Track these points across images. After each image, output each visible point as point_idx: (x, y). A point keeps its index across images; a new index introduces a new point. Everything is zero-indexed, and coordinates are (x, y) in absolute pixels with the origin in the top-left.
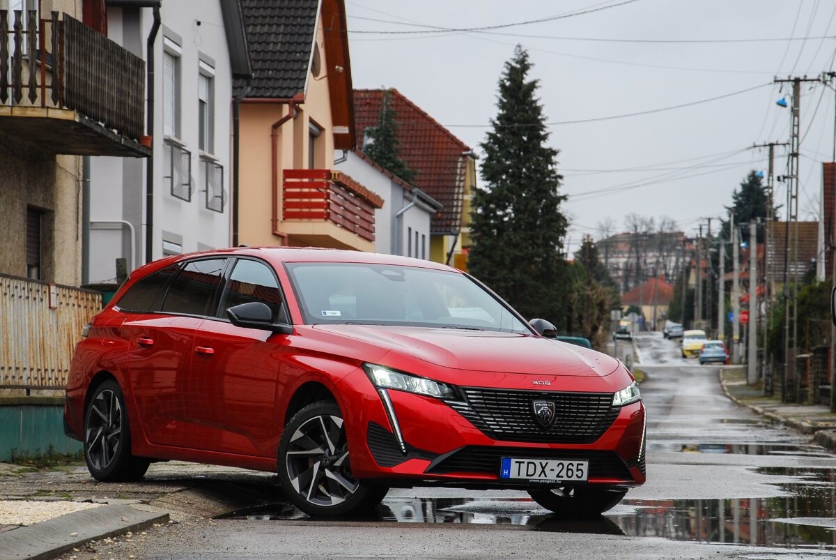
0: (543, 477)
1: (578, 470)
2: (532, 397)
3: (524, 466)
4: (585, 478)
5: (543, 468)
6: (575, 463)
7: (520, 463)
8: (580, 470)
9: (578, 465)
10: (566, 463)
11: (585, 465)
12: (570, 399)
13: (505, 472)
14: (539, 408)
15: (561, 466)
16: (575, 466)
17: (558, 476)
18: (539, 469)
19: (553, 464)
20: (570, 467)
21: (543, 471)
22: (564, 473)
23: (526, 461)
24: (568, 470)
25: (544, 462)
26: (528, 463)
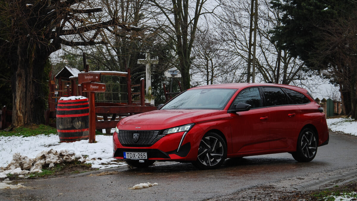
0: (134, 158)
1: (144, 155)
2: (133, 132)
3: (129, 154)
4: (146, 158)
5: (134, 155)
6: (143, 153)
7: (128, 153)
8: (145, 155)
9: (144, 154)
10: (140, 153)
11: (146, 154)
12: (144, 133)
13: (125, 157)
14: (135, 136)
15: (139, 154)
16: (143, 154)
17: (138, 158)
18: (133, 156)
19: (136, 154)
20: (142, 155)
21: (134, 156)
22: (140, 157)
23: (129, 153)
24: (141, 155)
25: (134, 153)
26: (130, 153)
